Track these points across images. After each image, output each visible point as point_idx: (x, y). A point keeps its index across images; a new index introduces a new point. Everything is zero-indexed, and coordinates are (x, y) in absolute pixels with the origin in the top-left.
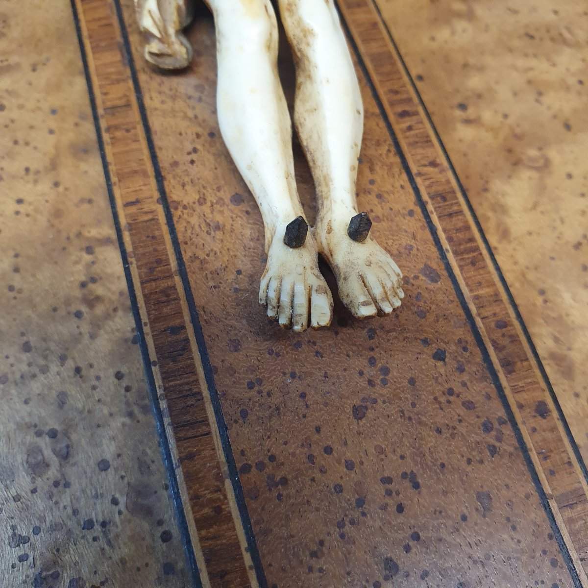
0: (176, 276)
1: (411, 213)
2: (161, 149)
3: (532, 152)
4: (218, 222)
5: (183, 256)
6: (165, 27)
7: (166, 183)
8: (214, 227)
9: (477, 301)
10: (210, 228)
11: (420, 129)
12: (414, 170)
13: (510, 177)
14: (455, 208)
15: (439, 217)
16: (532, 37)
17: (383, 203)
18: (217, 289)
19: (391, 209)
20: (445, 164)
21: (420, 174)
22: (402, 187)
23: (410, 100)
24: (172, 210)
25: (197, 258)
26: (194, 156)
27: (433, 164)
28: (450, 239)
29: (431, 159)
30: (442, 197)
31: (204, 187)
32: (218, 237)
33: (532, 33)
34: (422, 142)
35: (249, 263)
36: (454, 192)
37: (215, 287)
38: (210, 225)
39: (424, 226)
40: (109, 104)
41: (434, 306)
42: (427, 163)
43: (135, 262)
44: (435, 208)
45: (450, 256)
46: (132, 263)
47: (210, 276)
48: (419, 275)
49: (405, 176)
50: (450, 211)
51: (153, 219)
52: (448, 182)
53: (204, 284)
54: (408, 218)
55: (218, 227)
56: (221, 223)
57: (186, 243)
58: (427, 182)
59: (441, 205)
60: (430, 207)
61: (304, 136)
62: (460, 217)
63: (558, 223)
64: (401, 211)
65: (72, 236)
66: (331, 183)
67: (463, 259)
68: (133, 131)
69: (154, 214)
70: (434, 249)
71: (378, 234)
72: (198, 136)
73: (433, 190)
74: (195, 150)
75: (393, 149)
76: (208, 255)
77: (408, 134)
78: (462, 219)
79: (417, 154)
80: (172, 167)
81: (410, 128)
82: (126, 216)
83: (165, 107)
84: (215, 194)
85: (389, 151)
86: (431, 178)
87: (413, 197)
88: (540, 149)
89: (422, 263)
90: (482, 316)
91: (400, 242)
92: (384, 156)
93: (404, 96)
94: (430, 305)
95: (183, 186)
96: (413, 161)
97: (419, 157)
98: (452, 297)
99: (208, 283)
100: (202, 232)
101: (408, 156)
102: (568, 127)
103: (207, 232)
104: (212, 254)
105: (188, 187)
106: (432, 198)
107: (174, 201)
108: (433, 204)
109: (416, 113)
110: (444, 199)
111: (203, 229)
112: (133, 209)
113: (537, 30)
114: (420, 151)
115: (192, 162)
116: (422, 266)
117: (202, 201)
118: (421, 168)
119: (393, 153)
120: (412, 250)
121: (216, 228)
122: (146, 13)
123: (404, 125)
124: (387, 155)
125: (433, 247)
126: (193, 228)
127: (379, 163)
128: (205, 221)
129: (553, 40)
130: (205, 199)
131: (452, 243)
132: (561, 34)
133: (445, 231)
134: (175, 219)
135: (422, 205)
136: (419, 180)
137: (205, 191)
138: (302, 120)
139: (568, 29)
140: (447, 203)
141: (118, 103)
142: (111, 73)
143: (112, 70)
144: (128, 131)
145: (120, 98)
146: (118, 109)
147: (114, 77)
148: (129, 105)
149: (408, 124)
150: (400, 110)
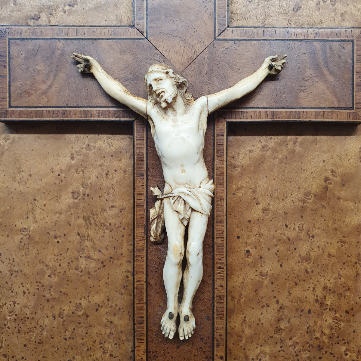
0: (145, 304)
1: (209, 300)
2: (149, 266)
6: (157, 234)
7: (148, 277)
11: (222, 274)
12: (215, 287)
14: (222, 301)
15: (217, 303)
19: (205, 297)
20: (225, 287)
22: (210, 292)
23: (223, 263)
24: (148, 285)
25: (151, 300)
26: (157, 270)
27: (221, 286)
28: (217, 310)
29: (222, 284)
30: (220, 297)
32: (157, 295)
34: (221, 278)
35: (163, 304)
36: (224, 296)
38: (156, 292)
40: (138, 248)
44: (217, 300)
45: (215, 314)
46: (135, 298)
48: (205, 318)
49: (212, 288)
51: (143, 287)
52: (224, 293)
53: (151, 307)
56: (159, 291)
57: (149, 296)
58: (218, 291)
59: (219, 299)
62: (222, 304)
64: (207, 299)
67: (218, 316)
69: (143, 285)
72: (159, 264)
73: (218, 294)
74: (158, 268)
76: (154, 300)
77: (218, 274)
79: (218, 282)
80: (151, 272)
82: (136, 284)
87: (212, 295)
90: (217, 332)
91: (203, 307)
93: (222, 261)
95: (152, 279)
96: (216, 284)
100: (154, 293)
101: (215, 282)
106: (217, 297)
107: (149, 283)
109: (223, 268)
112: (138, 283)
114: (220, 281)
115: (156, 272)
116: (207, 315)
118: (217, 287)
119: (211, 280)
122: (152, 230)
126: (152, 291)
133: (217, 307)
135: (213, 298)
136: (215, 290)
141: (141, 248)
142: (141, 237)
143: (141, 235)
144: (142, 258)
145: (141, 246)
146: (140, 250)
147: (141, 238)
148: (143, 249)
149: (219, 271)
150: (219, 266)
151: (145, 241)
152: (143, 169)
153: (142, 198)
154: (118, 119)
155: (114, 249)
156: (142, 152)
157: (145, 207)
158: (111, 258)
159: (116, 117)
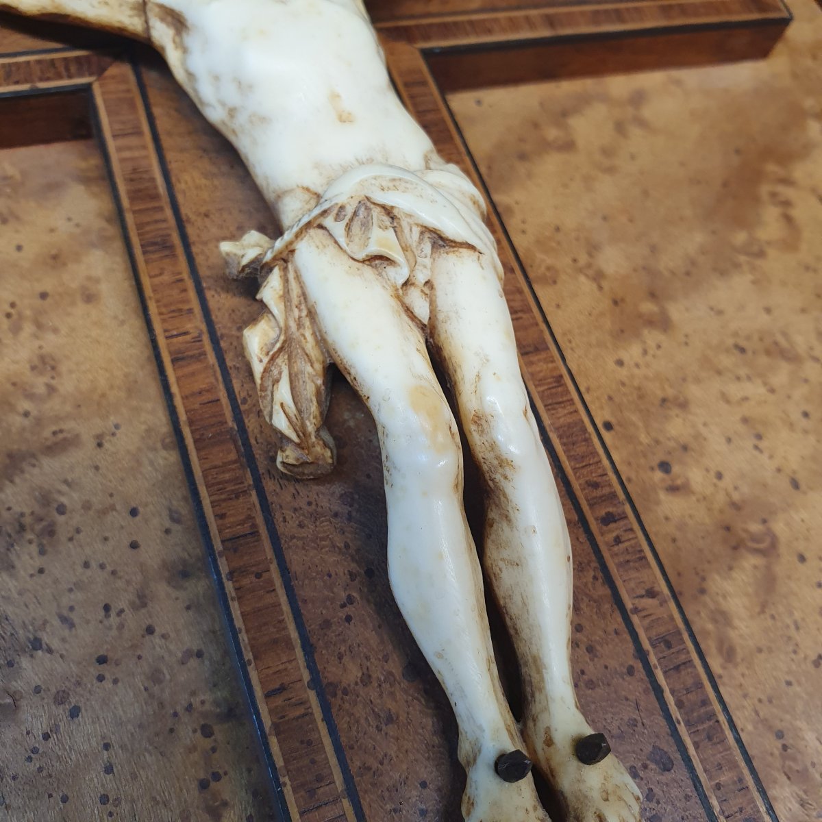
0: (344, 798)
1: (631, 671)
2: (305, 601)
3: (755, 527)
4: (390, 710)
5: (350, 768)
7: (316, 656)
8: (385, 719)
9: (719, 793)
10: (380, 721)
11: (629, 540)
12: (629, 605)
13: (731, 568)
14: (683, 657)
15: (665, 673)
16: (742, 350)
17: (596, 659)
18: (398, 814)
19: (606, 667)
20: (666, 591)
21: (636, 610)
22: (616, 633)
23: (614, 495)
24: (329, 697)
25: (369, 769)
26: (349, 610)
27: (651, 594)
28: (680, 704)
29: (648, 586)
30: (666, 642)
31: (367, 658)
32: (391, 733)
33: (743, 343)
34: (635, 561)
35: (434, 770)
36: (679, 633)
37: (395, 811)
38: (380, 716)
39: (648, 688)
40: (228, 533)
41: (669, 807)
42: (643, 592)
43: (288, 783)
44: (659, 660)
45: (682, 729)
46: (285, 784)
47: (386, 794)
48: (648, 762)
49: (617, 615)
50: (678, 662)
51: (306, 714)
52: (672, 618)
53: (382, 807)
54: (628, 678)
55: (390, 719)
56: (393, 711)
57: (352, 748)
58: (647, 621)
59: (665, 654)
60: (653, 660)
61: (501, 592)
62: (690, 670)
63: (793, 632)
64: (618, 669)
65: (179, 709)
66: (544, 670)
67: (698, 731)
68: (265, 575)
69: (307, 706)
70: (663, 722)
71: (593, 707)
72: (352, 576)
73: (653, 633)
74: (350, 600)
75: (600, 575)
76: (381, 763)
77: (616, 548)
78: (691, 673)
79: (630, 579)
80: (322, 629)
81: (618, 540)
82: (271, 712)
83: (303, 533)
84: (383, 668)
85: (595, 578)
86: (650, 615)
87: (630, 647)
88: (764, 521)
89: (650, 744)
90: (726, 814)
91: (621, 716)
92: (590, 585)
93: (606, 490)
94: (664, 806)
95: (340, 657)
96: (627, 591)
97: (632, 584)
98: (689, 790)
99: (385, 805)
100: (370, 728)
101: (619, 583)
102: (795, 485)
103: (377, 727)
104: (386, 762)
105: (346, 659)
106: (654, 646)
107: (331, 684)
108: (655, 654)
109: (624, 517)
110: (669, 645)
111: (372, 723)
112: (279, 701)
113: (748, 338)
114: (633, 574)
115: (349, 619)
116: (650, 748)
117: (366, 679)
118: (636, 601)
119: (600, 580)
120: (636, 726)
121: (387, 719)
122: (277, 407)
123: (610, 537)
124: (593, 584)
125: (660, 718)
126: (358, 722)
127: (585, 598)
128: (373, 711)
129: (768, 353)
130: (370, 676)
131: (682, 710)
132: (776, 343)
133: (672, 692)
134: (334, 710)
135: (641, 654)
136: (635, 619)
137: (369, 664)
138: (496, 570)
139: (785, 334)
140: (672, 651)
141: (240, 530)
142: (226, 482)
143: (227, 476)
144: (258, 576)
145: (242, 523)
146: (242, 541)
147: (230, 487)
148: (255, 533)
149: (614, 534)
150: (603, 513)
151: (254, 493)
152: (164, 225)
153: (189, 326)
154: (24, 87)
155: (107, 615)
156: (146, 172)
157: (211, 358)
158: (102, 660)
159: (17, 83)
